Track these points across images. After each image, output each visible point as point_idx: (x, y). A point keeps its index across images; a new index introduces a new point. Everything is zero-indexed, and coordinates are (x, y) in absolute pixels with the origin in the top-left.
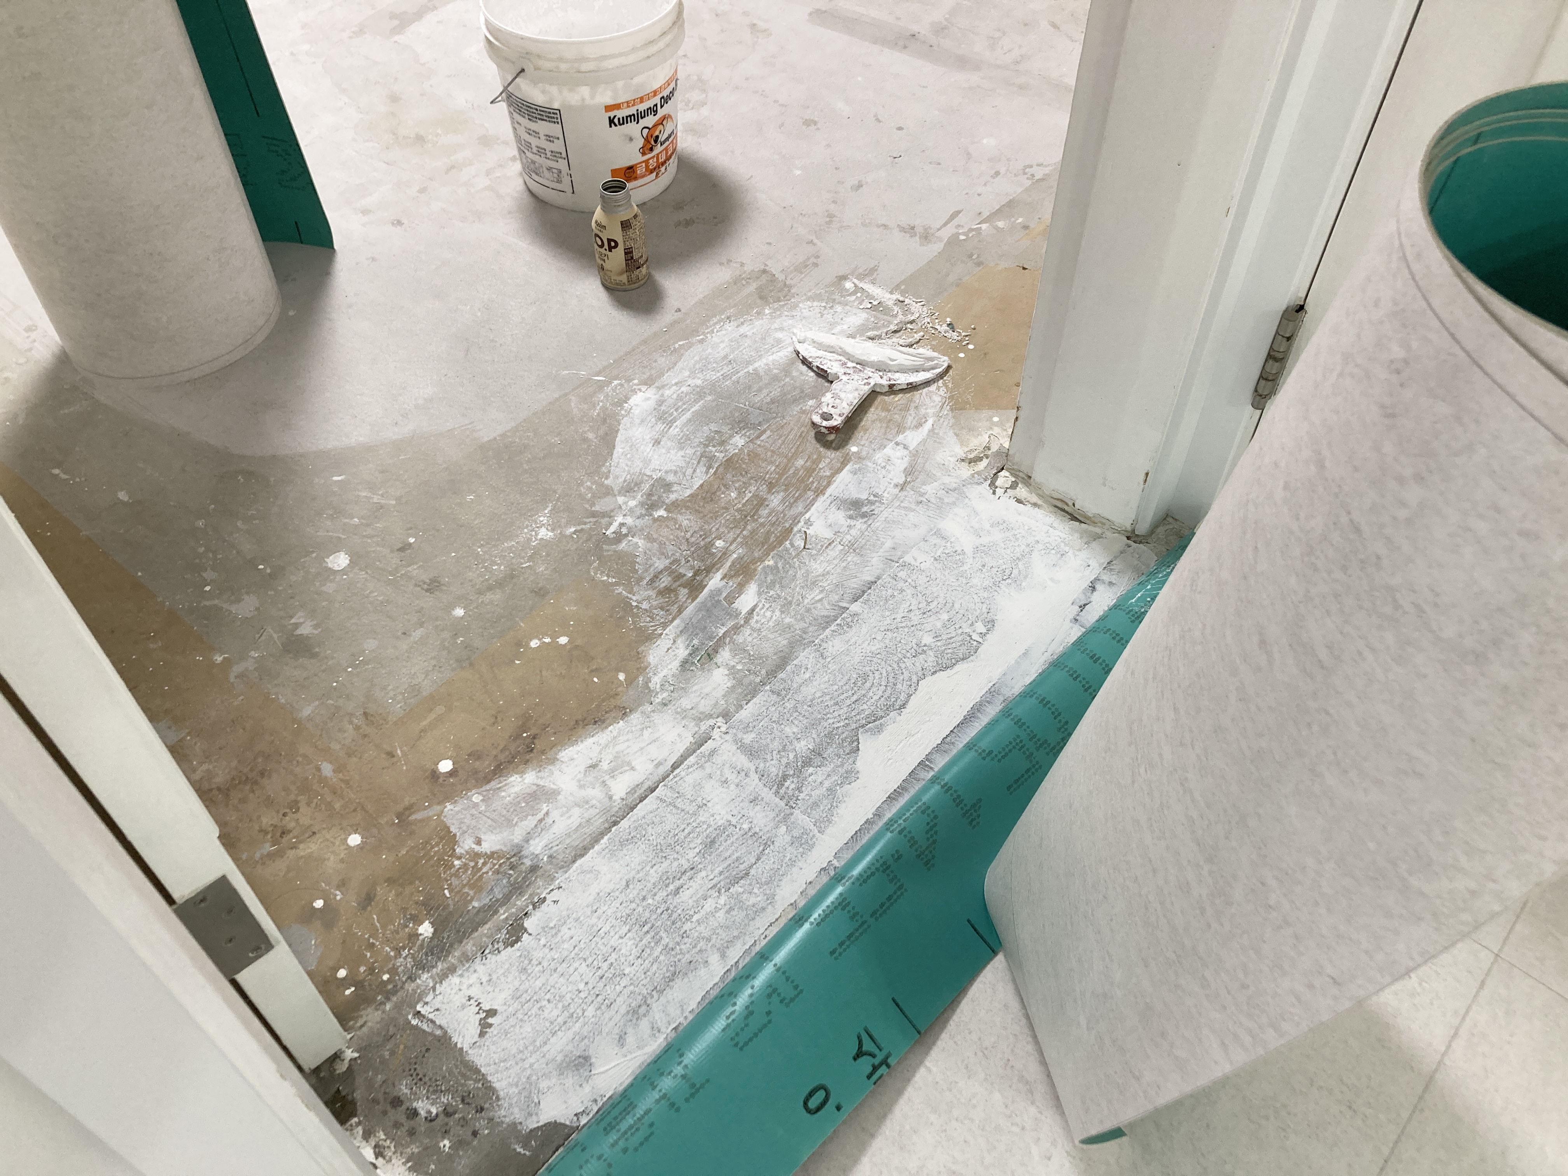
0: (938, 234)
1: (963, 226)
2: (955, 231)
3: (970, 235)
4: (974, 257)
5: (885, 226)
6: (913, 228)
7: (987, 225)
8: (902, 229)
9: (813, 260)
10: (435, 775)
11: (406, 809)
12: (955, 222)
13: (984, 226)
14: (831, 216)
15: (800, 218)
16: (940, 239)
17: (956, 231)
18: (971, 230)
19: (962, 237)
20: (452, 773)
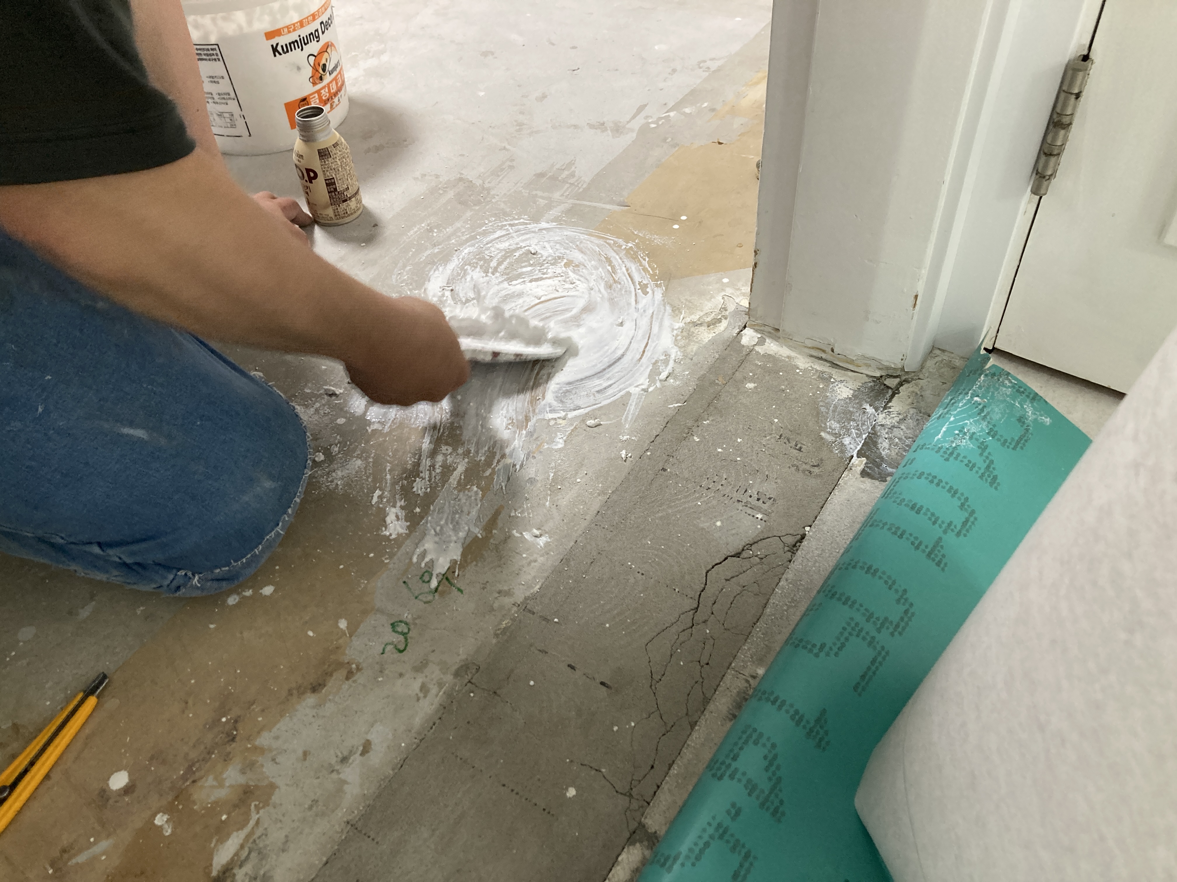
0: (627, 126)
1: (651, 117)
2: (643, 121)
3: (660, 123)
4: (668, 141)
5: (576, 127)
6: (603, 124)
7: (675, 112)
8: (591, 126)
9: (508, 163)
10: (104, 794)
11: (64, 851)
12: (643, 114)
13: (672, 114)
14: (520, 125)
15: (490, 129)
16: (632, 130)
17: (646, 121)
18: (660, 118)
19: (653, 126)
20: (127, 790)
